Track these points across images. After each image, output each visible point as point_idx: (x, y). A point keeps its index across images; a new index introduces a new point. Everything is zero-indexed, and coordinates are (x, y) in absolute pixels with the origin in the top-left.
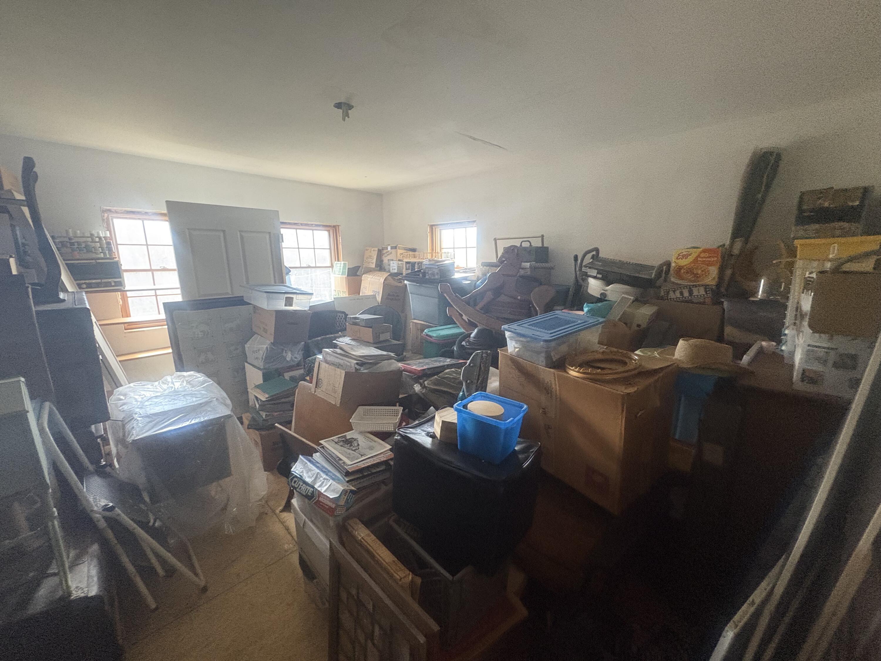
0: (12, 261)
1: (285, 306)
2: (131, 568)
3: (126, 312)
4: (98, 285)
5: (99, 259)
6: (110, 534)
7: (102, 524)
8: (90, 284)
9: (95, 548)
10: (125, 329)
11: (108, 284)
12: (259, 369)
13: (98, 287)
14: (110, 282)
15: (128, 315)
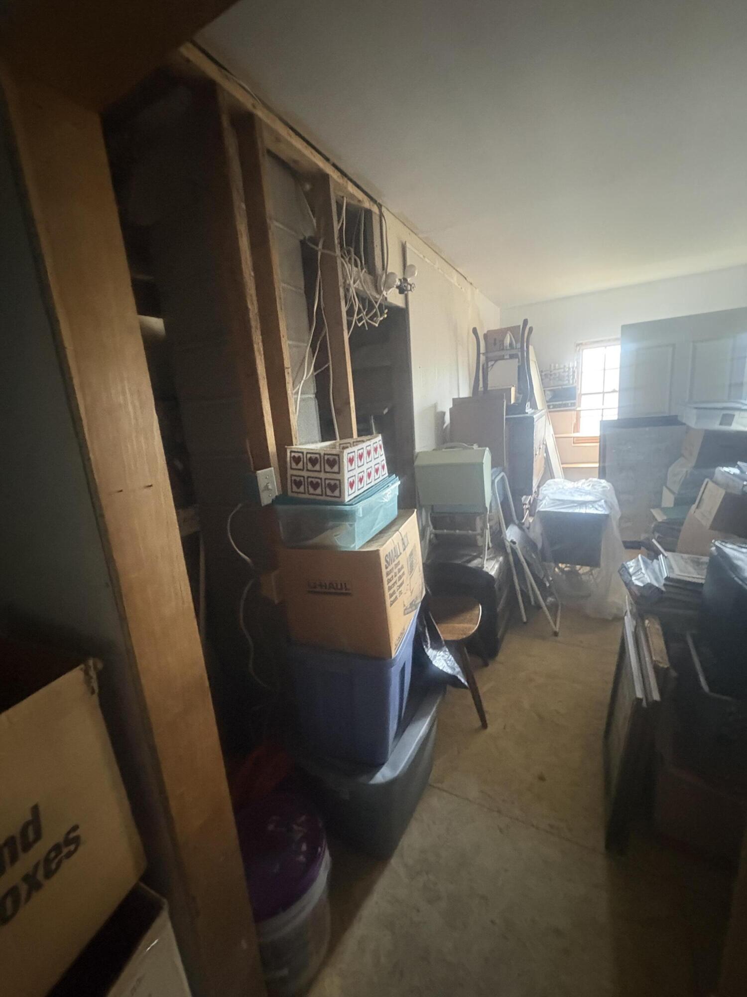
0: (513, 390)
1: (721, 424)
2: (518, 587)
3: (576, 428)
4: (560, 406)
5: (564, 385)
6: (511, 558)
7: (509, 550)
8: (556, 405)
9: (501, 559)
10: (574, 443)
11: (566, 405)
12: (673, 493)
13: (560, 407)
14: (568, 404)
15: (578, 431)
